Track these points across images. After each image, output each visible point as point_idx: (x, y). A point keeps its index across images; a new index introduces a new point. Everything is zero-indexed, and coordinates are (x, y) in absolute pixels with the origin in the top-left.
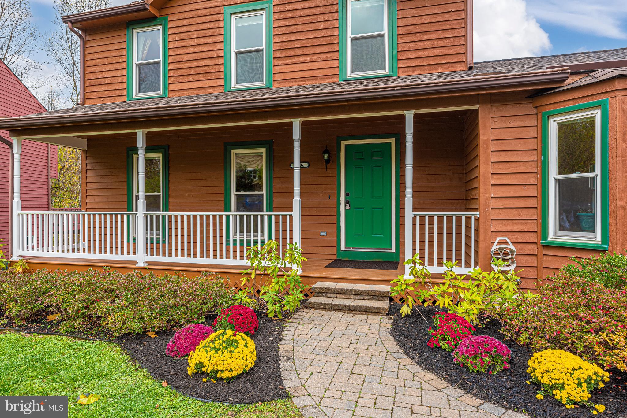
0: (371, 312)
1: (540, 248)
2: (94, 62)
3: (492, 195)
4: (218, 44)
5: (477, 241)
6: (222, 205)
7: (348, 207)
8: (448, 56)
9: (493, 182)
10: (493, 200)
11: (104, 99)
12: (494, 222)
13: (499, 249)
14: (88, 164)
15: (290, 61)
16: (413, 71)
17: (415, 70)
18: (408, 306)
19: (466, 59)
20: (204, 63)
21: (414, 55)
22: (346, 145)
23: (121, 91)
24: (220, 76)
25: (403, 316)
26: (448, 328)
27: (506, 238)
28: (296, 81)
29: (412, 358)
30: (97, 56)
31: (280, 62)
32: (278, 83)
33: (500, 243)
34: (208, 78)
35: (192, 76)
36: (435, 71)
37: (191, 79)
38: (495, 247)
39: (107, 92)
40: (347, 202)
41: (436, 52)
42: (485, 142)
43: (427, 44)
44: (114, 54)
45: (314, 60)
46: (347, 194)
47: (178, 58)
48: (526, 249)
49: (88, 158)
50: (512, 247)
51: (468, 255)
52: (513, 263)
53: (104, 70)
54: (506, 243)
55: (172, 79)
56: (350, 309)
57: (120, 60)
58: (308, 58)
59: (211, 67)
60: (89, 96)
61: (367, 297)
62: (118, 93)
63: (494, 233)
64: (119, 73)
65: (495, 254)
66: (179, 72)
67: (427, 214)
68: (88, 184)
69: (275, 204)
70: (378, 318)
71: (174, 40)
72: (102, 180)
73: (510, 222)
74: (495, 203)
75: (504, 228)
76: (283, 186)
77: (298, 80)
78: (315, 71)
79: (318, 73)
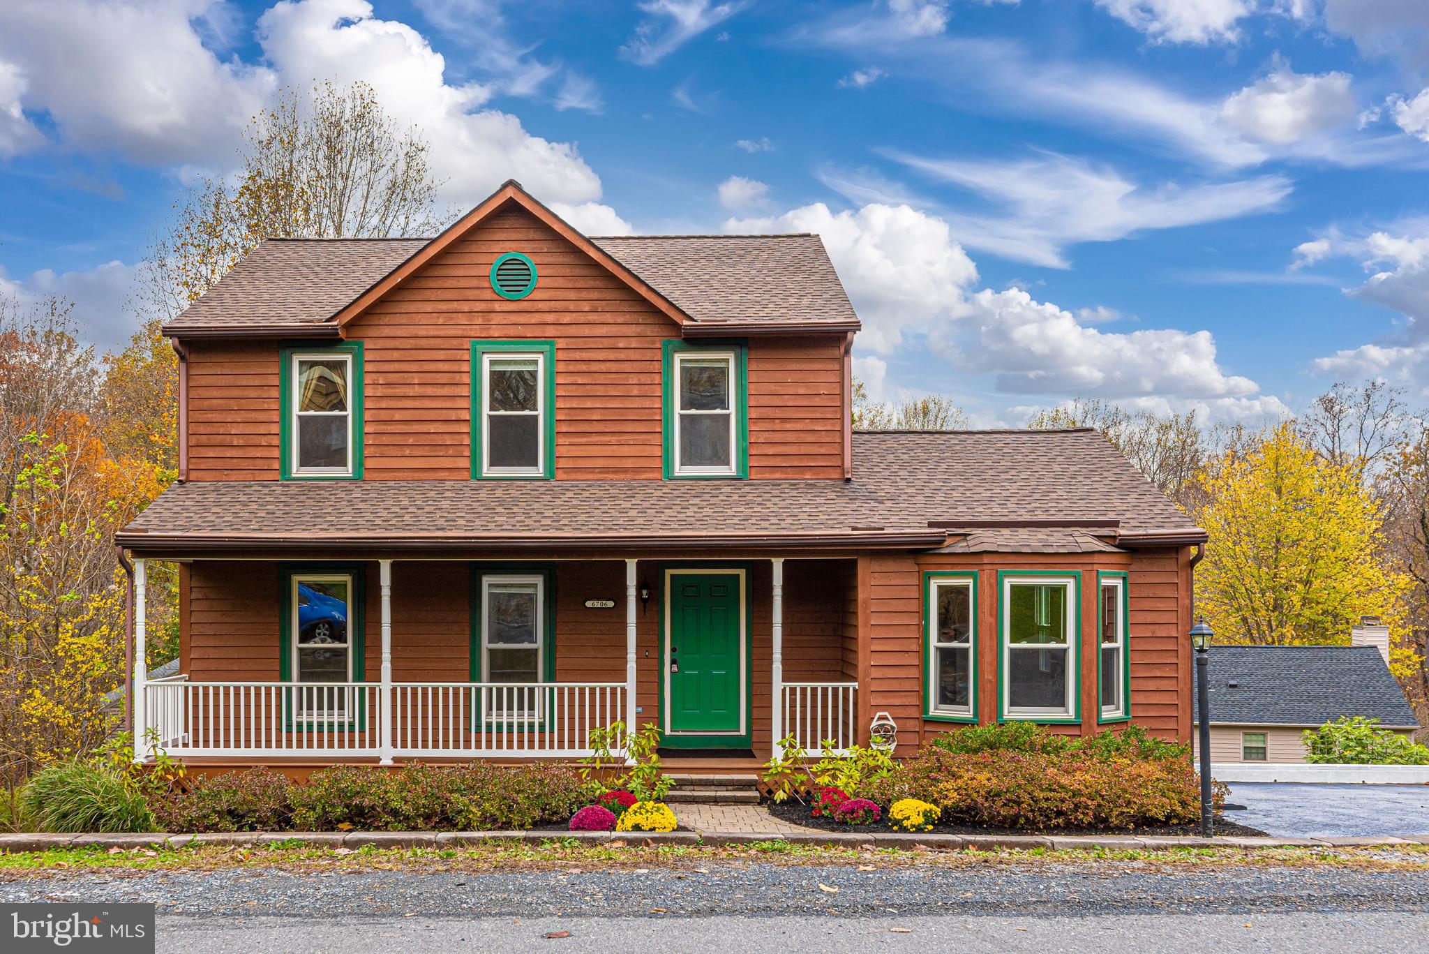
0: (741, 802)
1: (922, 723)
2: (206, 403)
3: (872, 663)
4: (457, 398)
5: (855, 717)
6: (466, 665)
7: (675, 668)
8: (820, 457)
9: (873, 648)
10: (873, 669)
11: (229, 472)
12: (874, 694)
13: (879, 725)
14: (193, 590)
15: (584, 440)
16: (771, 473)
17: (774, 472)
18: (784, 791)
19: (843, 463)
20: (432, 428)
21: (771, 450)
22: (671, 575)
23: (265, 462)
24: (463, 452)
25: (778, 802)
26: (830, 797)
27: (886, 713)
28: (593, 472)
29: (800, 824)
30: (215, 393)
31: (567, 441)
32: (564, 473)
33: (880, 718)
34: (441, 454)
35: (410, 447)
36: (801, 476)
37: (407, 452)
38: (874, 724)
39: (235, 460)
40: (673, 662)
41: (804, 449)
42: (865, 602)
43: (791, 437)
44: (252, 393)
45: (623, 442)
46: (673, 650)
47: (384, 415)
48: (908, 725)
49: (193, 578)
50: (892, 723)
51: (846, 736)
52: (894, 741)
53: (229, 420)
54: (886, 718)
55: (372, 449)
56: (716, 801)
57: (266, 406)
58: (614, 439)
59: (446, 436)
60: (196, 464)
61: (731, 788)
62: (260, 464)
63: (873, 708)
64: (262, 429)
65: (875, 732)
66: (385, 439)
67: (798, 685)
68: (193, 626)
69: (560, 664)
70: (750, 808)
71: (376, 382)
72: (227, 620)
73: (891, 694)
74: (875, 673)
75: (884, 702)
76: (573, 637)
77: (597, 470)
78: (624, 460)
79: (629, 463)
